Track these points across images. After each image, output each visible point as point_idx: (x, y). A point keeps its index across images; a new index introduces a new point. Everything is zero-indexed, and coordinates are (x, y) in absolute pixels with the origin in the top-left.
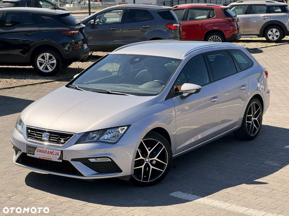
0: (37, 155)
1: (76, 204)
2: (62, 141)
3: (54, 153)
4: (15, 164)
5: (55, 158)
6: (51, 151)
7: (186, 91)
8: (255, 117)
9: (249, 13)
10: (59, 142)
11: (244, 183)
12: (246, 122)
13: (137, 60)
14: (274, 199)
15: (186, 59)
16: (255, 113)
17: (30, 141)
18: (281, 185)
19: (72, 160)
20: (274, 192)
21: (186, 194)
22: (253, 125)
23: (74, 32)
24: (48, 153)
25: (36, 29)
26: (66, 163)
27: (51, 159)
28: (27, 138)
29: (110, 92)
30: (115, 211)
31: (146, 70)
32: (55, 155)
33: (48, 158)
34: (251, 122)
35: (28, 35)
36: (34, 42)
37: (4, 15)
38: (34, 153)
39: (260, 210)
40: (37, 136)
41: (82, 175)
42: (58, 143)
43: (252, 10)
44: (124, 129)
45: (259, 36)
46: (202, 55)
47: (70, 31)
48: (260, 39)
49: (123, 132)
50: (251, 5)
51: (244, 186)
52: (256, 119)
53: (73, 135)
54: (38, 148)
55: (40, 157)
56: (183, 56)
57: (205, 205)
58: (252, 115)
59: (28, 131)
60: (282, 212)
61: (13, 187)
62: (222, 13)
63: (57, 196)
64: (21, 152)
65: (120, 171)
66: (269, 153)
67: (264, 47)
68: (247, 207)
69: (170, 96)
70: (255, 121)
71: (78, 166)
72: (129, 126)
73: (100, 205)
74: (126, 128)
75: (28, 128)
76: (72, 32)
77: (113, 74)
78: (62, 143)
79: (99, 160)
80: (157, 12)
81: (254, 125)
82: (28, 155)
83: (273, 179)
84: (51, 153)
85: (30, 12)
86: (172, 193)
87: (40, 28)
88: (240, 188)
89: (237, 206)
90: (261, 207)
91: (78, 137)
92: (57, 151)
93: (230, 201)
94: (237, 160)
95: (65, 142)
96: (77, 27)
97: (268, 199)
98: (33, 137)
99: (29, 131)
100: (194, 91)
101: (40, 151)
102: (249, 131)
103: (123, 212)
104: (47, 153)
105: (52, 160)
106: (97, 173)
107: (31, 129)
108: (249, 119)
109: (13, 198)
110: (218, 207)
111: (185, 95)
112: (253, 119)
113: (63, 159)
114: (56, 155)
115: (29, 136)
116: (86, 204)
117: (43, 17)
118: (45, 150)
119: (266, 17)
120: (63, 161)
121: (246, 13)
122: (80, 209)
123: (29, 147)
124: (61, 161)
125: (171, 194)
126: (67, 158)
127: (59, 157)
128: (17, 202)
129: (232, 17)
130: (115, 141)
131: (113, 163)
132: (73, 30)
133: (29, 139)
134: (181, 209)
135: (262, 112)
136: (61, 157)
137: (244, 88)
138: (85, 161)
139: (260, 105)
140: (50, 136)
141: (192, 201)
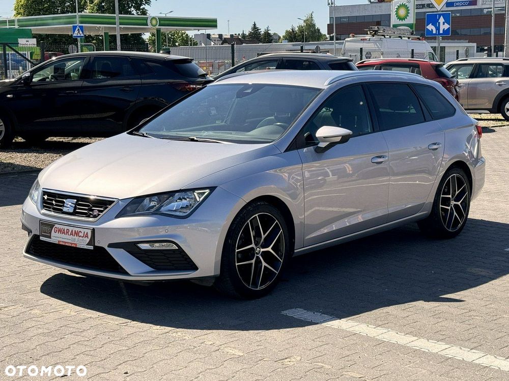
0: (56, 238)
1: (109, 323)
2: (96, 213)
3: (80, 234)
4: (25, 256)
5: (82, 243)
6: (77, 229)
7: (325, 138)
8: (457, 200)
9: (476, 77)
10: (91, 214)
11: (419, 300)
12: (441, 206)
13: (249, 91)
14: (469, 325)
15: (330, 89)
16: (457, 193)
17: (44, 214)
18: (487, 303)
19: (111, 246)
20: (472, 313)
21: (311, 313)
22: (452, 214)
23: (194, 86)
24: (71, 234)
25: (139, 81)
26: (100, 251)
27: (76, 244)
28: (40, 209)
29: (196, 139)
30: (174, 335)
31: (273, 118)
32: (82, 237)
33: (72, 244)
34: (449, 208)
35: (124, 90)
36: (132, 102)
37: (91, 61)
38: (51, 234)
39: (438, 341)
40: (56, 205)
41: (126, 273)
42: (89, 216)
43: (481, 72)
44: (204, 193)
45: (492, 111)
46: (362, 85)
47: (187, 85)
48: (493, 116)
49: (201, 199)
50: (480, 64)
51: (420, 303)
52: (459, 203)
53: (114, 202)
54: (56, 226)
55: (59, 241)
56: (327, 83)
57: (339, 330)
58: (450, 196)
59: (44, 198)
60: (480, 346)
61: (16, 293)
62: (433, 71)
63: (83, 309)
64: (33, 234)
65: (194, 268)
66: (475, 256)
67: (498, 126)
68: (416, 336)
69: (296, 145)
70: (456, 206)
71: (120, 257)
72: (212, 189)
73: (151, 325)
74: (207, 191)
75: (45, 193)
76: (192, 86)
77: (217, 122)
78: (95, 217)
79: (157, 246)
80: (328, 63)
81: (455, 213)
82: (42, 238)
83: (473, 294)
84: (77, 234)
85: (128, 57)
86: (287, 311)
87: (143, 80)
88: (410, 306)
89: (397, 333)
90: (442, 337)
91: (122, 205)
92: (86, 231)
93: (387, 325)
94: (418, 265)
95: (99, 215)
96: (200, 79)
97: (458, 324)
98: (50, 208)
99: (46, 197)
100: (339, 139)
101: (60, 231)
102: (445, 222)
103: (186, 338)
104: (69, 233)
105: (78, 246)
106: (153, 269)
107: (49, 194)
108: (446, 202)
109: (6, 309)
110: (362, 334)
111: (322, 145)
112: (453, 203)
113: (96, 245)
114: (84, 238)
115: (44, 206)
116: (126, 323)
117: (149, 63)
118: (67, 229)
119: (503, 83)
120: (95, 247)
121: (471, 76)
122: (112, 330)
123: (43, 223)
124: (91, 248)
125: (284, 313)
126: (102, 242)
127: (88, 240)
128: (8, 317)
129: (448, 77)
130: (186, 214)
131: (180, 251)
132: (194, 83)
133: (44, 211)
134: (293, 336)
135: (469, 193)
136: (92, 242)
137: (435, 147)
138: (132, 248)
139: (464, 179)
140: (77, 204)
141: (317, 324)
